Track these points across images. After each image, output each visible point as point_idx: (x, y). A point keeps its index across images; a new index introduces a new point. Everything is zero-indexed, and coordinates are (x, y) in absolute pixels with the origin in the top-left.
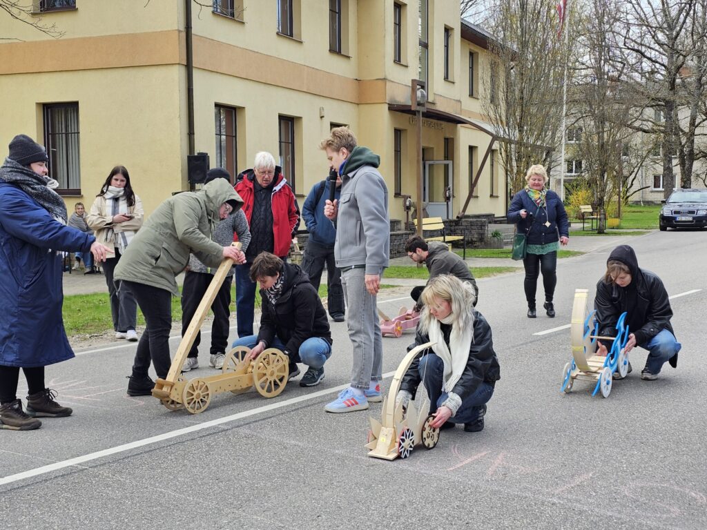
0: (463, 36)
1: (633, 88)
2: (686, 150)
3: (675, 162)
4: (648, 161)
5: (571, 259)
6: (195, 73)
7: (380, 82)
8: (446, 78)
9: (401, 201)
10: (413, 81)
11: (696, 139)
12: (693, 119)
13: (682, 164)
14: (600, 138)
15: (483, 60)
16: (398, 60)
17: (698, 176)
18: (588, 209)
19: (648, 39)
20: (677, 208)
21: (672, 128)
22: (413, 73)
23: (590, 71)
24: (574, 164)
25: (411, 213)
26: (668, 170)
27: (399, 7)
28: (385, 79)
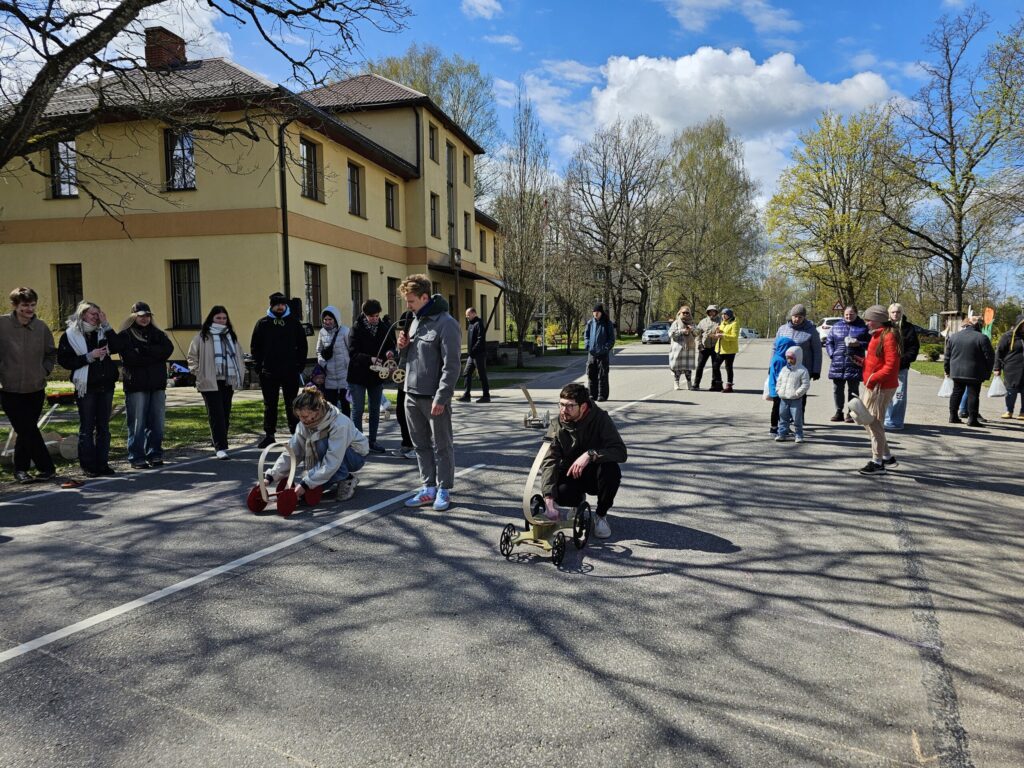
0: (476, 220)
6: (290, 240)
7: (422, 249)
8: (466, 247)
11: (623, 293)
15: (489, 236)
16: (435, 233)
19: (594, 225)
27: (434, 196)
28: (425, 248)
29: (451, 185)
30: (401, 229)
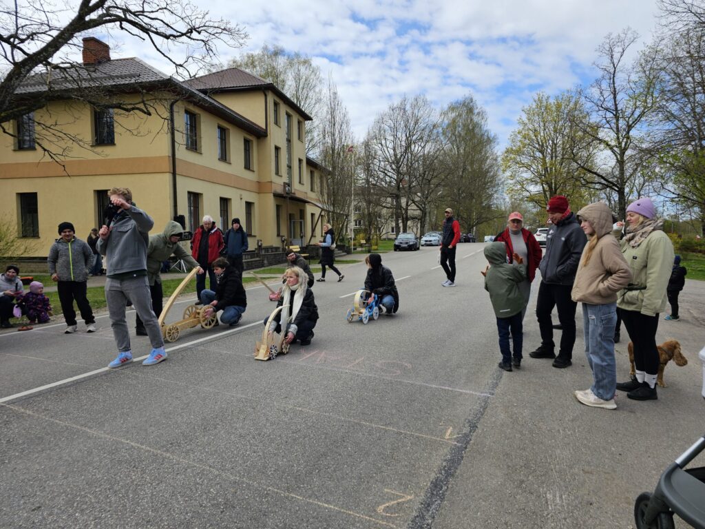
0: (307, 163)
1: (382, 189)
2: (404, 216)
3: (400, 221)
4: (389, 221)
5: (357, 264)
6: (177, 177)
7: (269, 184)
8: (300, 182)
9: (280, 238)
10: (284, 183)
11: (409, 212)
12: (407, 203)
13: (403, 222)
14: (369, 210)
15: (316, 175)
16: (277, 173)
17: (410, 227)
18: (363, 242)
19: (388, 167)
20: (401, 241)
21: (399, 206)
22: (285, 179)
23: (364, 181)
24: (358, 222)
25: (285, 244)
26: (397, 225)
27: (277, 149)
28: (271, 182)
29: (289, 141)
30: (255, 169)
